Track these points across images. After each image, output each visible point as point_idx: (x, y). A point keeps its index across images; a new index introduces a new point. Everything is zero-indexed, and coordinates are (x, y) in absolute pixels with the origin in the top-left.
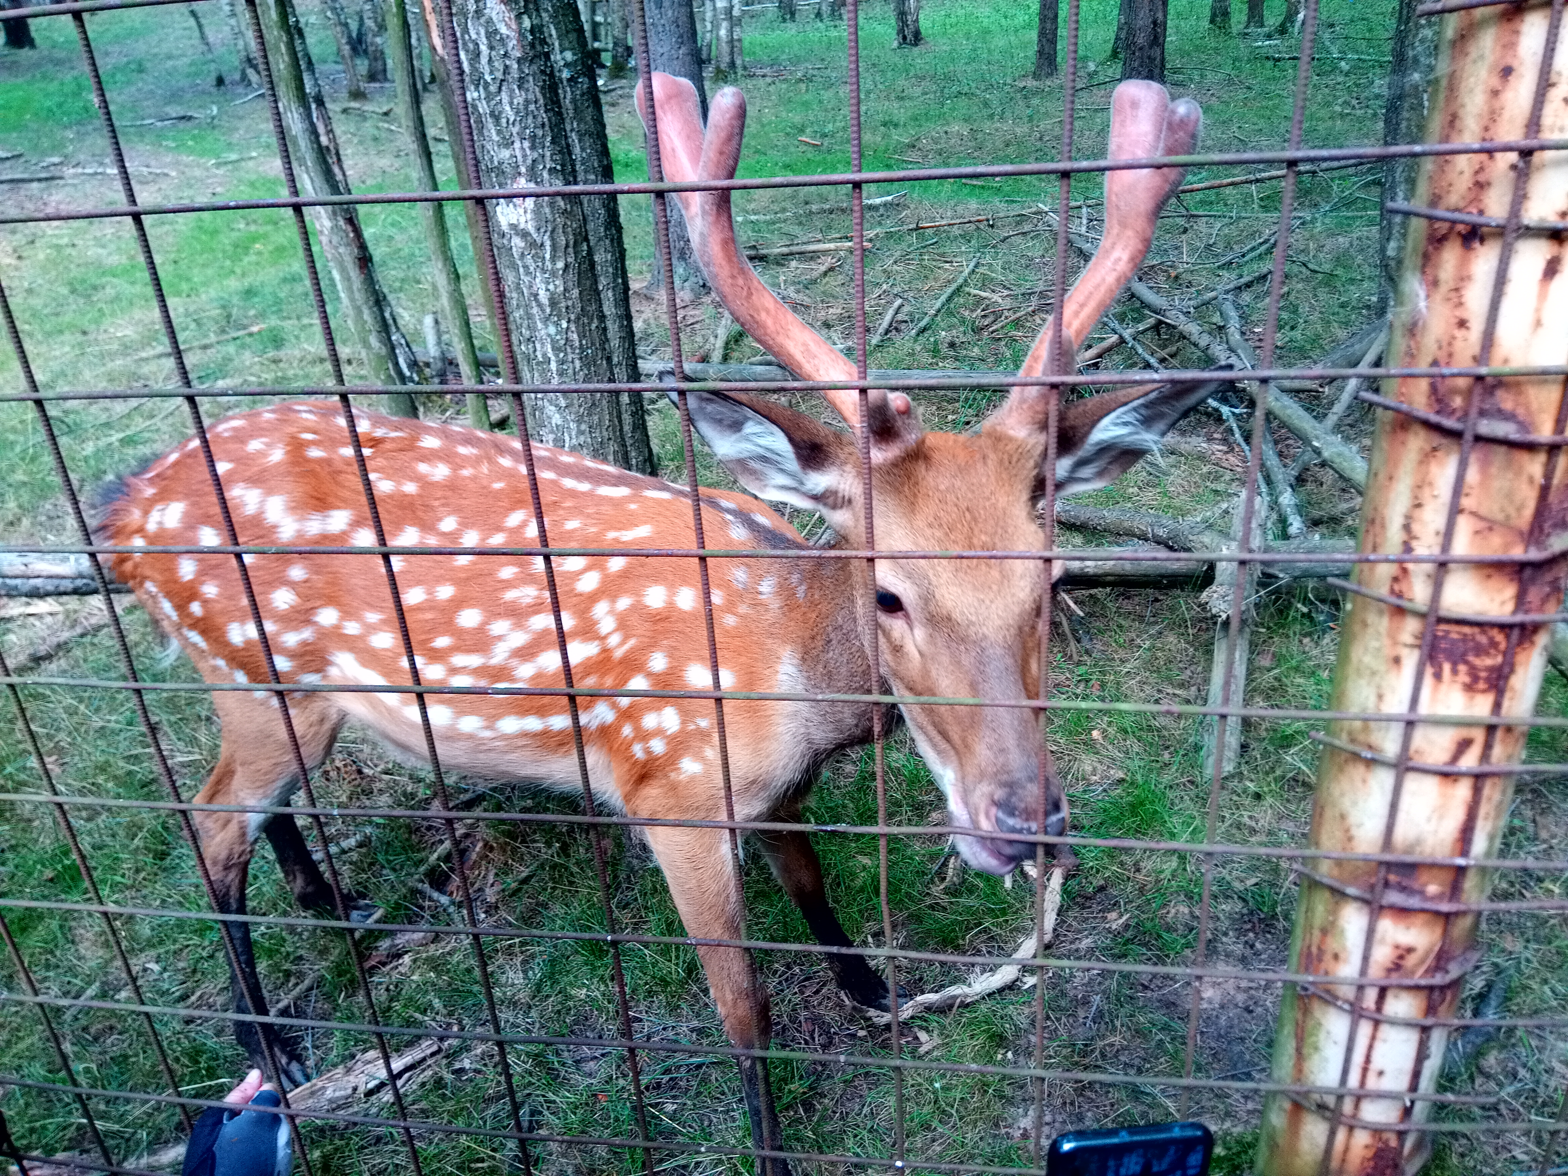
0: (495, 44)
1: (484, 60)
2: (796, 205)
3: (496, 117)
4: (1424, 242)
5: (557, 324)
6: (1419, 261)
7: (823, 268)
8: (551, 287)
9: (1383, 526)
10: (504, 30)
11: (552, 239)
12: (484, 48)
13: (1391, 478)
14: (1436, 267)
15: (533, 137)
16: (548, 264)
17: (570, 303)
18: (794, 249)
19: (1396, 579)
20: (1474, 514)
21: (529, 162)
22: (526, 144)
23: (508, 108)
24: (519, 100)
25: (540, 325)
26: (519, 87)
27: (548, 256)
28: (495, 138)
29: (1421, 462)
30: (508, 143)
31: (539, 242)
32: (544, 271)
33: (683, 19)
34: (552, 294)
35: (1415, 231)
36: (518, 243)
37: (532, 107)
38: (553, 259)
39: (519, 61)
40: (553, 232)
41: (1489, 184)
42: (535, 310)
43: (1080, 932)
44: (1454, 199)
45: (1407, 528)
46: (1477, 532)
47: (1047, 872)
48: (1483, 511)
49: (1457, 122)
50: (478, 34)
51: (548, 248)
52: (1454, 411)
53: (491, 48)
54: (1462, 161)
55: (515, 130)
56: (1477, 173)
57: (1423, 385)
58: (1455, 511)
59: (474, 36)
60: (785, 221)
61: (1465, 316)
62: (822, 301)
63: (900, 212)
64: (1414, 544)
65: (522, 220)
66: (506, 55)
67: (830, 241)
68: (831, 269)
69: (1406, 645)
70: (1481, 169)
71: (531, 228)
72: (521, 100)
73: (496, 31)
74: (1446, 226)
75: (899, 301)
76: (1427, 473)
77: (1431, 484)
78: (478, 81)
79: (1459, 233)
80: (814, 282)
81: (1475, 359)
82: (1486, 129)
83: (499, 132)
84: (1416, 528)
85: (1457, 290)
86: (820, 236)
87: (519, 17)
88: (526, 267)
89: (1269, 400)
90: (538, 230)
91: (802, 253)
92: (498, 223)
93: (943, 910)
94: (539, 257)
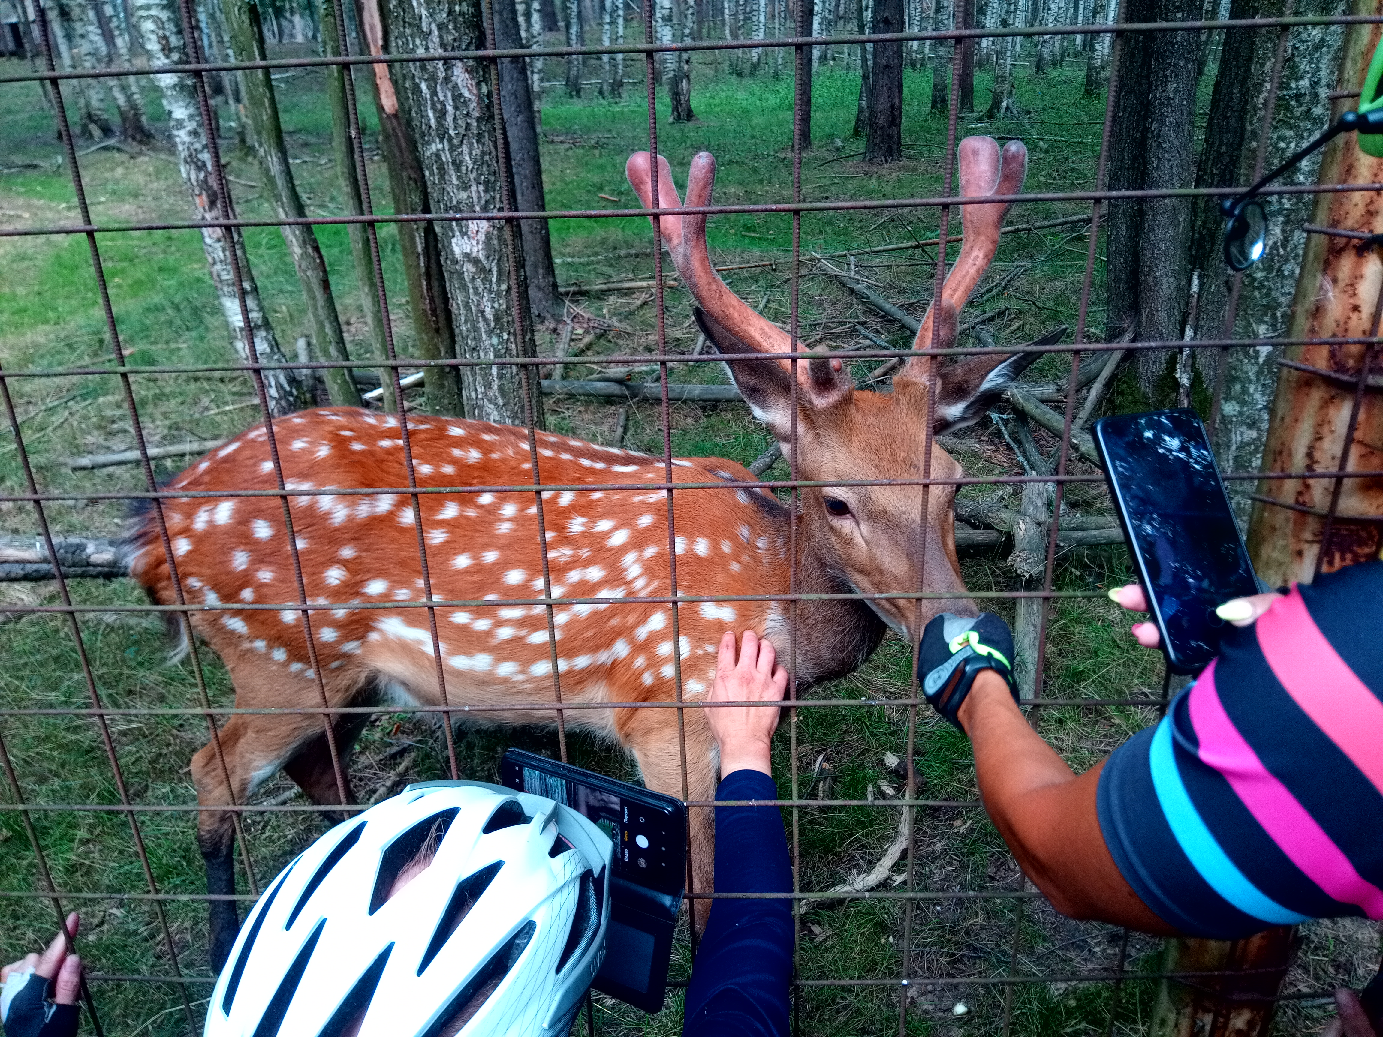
0: (459, 105)
1: (449, 118)
2: (607, 250)
3: (457, 165)
4: (1325, 253)
5: (499, 336)
6: (1321, 267)
7: (639, 302)
8: (496, 305)
9: (1290, 455)
10: (467, 94)
11: (498, 265)
12: (450, 108)
13: (1297, 420)
14: (1336, 269)
15: (487, 183)
16: (495, 286)
17: (510, 318)
18: (612, 286)
19: (1300, 493)
20: (1360, 443)
21: (483, 202)
22: (481, 188)
23: (467, 158)
24: (476, 152)
25: (484, 337)
26: (478, 142)
27: (494, 280)
28: (455, 182)
29: (1322, 407)
30: (465, 187)
31: (487, 267)
32: (490, 292)
33: (521, 92)
34: (497, 311)
35: (1316, 245)
36: (469, 268)
37: (487, 158)
38: (499, 282)
39: (478, 120)
40: (499, 260)
41: (1377, 212)
42: (481, 324)
43: (932, 837)
44: (1350, 223)
45: (1310, 455)
46: (1362, 456)
47: (900, 790)
48: (1368, 440)
49: (1353, 171)
50: (445, 96)
51: (495, 273)
52: (1348, 369)
53: (456, 108)
54: (1357, 197)
55: (472, 176)
56: (1368, 205)
57: (1324, 352)
58: (1349, 440)
59: (442, 98)
60: (598, 263)
61: (1358, 303)
62: (642, 330)
64: (1315, 466)
65: (475, 249)
66: (468, 115)
67: (643, 280)
68: (645, 303)
69: (1307, 541)
70: (1372, 202)
71: (481, 256)
72: (478, 152)
73: (461, 95)
74: (1344, 240)
76: (1327, 415)
77: (1329, 422)
78: (443, 134)
79: (1354, 246)
80: (632, 313)
81: (1364, 332)
82: (1376, 175)
83: (459, 178)
84: (1317, 455)
85: (1352, 285)
86: (631, 275)
87: (478, 84)
88: (475, 288)
89: (1031, 407)
90: (488, 258)
91: (618, 290)
92: (452, 252)
93: (821, 824)
94: (487, 280)
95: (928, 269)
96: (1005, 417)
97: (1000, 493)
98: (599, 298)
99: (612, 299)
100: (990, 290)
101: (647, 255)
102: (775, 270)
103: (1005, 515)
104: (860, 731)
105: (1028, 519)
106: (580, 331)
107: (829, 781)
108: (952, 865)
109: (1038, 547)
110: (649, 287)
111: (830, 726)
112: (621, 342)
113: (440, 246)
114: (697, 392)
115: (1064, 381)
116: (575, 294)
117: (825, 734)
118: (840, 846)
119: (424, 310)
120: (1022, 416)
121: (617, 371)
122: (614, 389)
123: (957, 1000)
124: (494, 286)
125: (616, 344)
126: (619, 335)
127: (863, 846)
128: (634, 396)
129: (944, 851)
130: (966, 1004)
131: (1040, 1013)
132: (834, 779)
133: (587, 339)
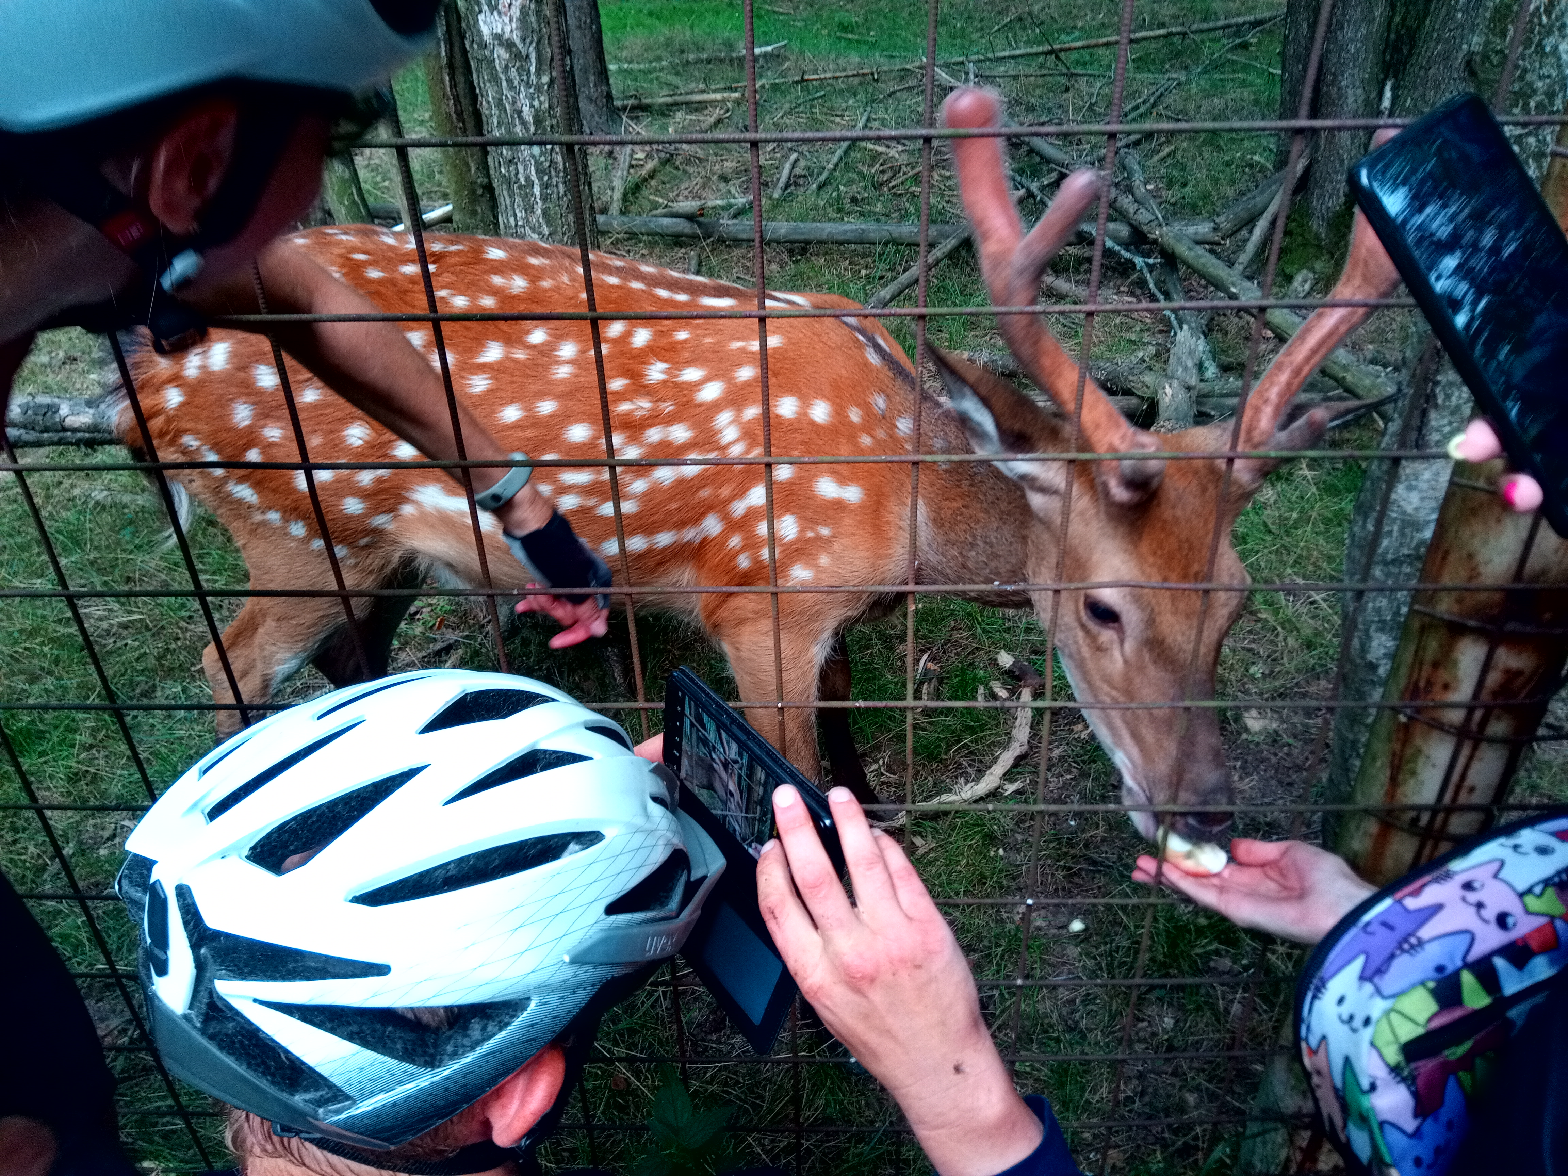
2: (672, 54)
7: (712, 120)
8: (536, 103)
11: (538, 51)
17: (554, 122)
18: (679, 99)
27: (533, 69)
31: (524, 53)
32: (528, 85)
36: (501, 54)
38: (539, 72)
40: (538, 43)
42: (519, 129)
43: (1050, 743)
47: (1014, 692)
51: (533, 60)
62: (716, 155)
63: (780, 64)
65: (508, 29)
67: (715, 91)
68: (719, 121)
71: (516, 38)
75: (794, 156)
86: (702, 86)
88: (510, 81)
89: (1183, 250)
90: (524, 40)
91: (687, 104)
92: (479, 32)
93: (924, 729)
94: (523, 70)
95: (1063, 80)
96: (1151, 261)
97: (1140, 354)
98: (664, 115)
99: (679, 115)
100: (1137, 108)
101: (722, 61)
102: (877, 81)
103: (1148, 378)
104: (970, 628)
105: (1175, 383)
106: (641, 155)
107: (934, 682)
108: (1070, 772)
109: (1186, 416)
110: (724, 101)
111: (935, 623)
112: (691, 170)
113: (464, 25)
114: (783, 231)
115: (1222, 219)
116: (634, 108)
117: (930, 631)
118: (946, 753)
119: (448, 114)
120: (1171, 260)
121: (688, 205)
122: (684, 226)
123: (1072, 917)
124: (533, 77)
125: (685, 172)
126: (688, 161)
127: (971, 753)
128: (707, 236)
129: (1062, 758)
130: (1083, 920)
131: (1167, 931)
132: (941, 681)
133: (650, 165)
